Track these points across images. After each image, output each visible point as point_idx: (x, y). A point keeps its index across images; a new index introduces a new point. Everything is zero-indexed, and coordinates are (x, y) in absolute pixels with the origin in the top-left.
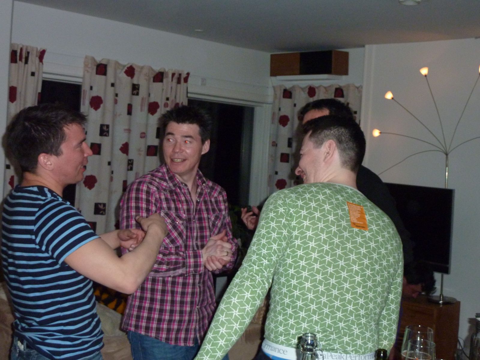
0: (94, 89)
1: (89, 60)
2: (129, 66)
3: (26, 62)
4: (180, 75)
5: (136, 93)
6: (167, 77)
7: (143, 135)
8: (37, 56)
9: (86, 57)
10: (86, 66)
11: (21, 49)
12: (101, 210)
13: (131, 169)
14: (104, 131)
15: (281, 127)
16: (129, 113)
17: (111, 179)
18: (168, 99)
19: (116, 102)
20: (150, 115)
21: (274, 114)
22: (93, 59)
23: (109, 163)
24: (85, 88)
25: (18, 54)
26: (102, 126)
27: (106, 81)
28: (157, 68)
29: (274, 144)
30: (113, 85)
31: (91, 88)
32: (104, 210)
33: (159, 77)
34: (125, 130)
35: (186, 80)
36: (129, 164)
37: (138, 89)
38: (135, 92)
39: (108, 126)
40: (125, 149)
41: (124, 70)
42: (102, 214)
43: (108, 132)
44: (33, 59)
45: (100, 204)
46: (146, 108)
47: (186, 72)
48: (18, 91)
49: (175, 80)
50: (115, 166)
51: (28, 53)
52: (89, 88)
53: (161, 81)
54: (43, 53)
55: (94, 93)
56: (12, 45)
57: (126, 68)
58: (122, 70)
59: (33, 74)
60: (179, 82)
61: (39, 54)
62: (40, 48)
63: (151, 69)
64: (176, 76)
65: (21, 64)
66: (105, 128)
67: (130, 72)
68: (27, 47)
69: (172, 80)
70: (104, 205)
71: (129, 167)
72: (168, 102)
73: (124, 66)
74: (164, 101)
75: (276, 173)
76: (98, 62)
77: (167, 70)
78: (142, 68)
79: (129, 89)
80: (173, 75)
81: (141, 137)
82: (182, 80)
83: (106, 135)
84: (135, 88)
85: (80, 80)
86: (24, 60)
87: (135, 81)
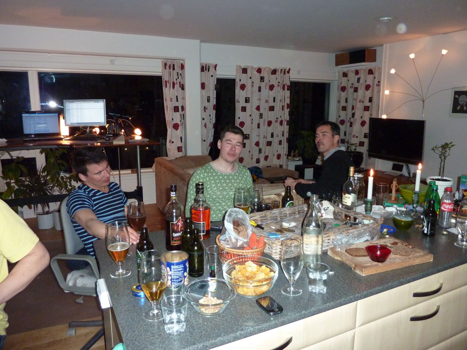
0: (242, 80)
1: (238, 67)
2: (258, 68)
3: (209, 71)
4: (285, 70)
5: (262, 81)
6: (278, 72)
7: (267, 101)
8: (213, 68)
9: (237, 66)
10: (237, 70)
11: (206, 65)
12: (247, 137)
13: (262, 118)
14: (247, 100)
15: (342, 92)
16: (260, 91)
17: (252, 123)
18: (279, 83)
19: (253, 86)
20: (270, 91)
21: (338, 86)
22: (240, 67)
23: (250, 116)
24: (237, 80)
25: (205, 68)
26: (246, 98)
27: (247, 77)
28: (273, 68)
29: (339, 102)
30: (250, 78)
31: (240, 80)
32: (249, 137)
33: (274, 72)
34: (257, 99)
35: (288, 72)
36: (260, 115)
37: (264, 79)
39: (249, 98)
40: (258, 108)
42: (248, 139)
43: (249, 101)
44: (212, 69)
45: (247, 134)
46: (268, 88)
47: (288, 68)
48: (206, 84)
49: (283, 73)
50: (253, 117)
51: (209, 67)
52: (239, 80)
53: (275, 74)
54: (216, 66)
55: (242, 83)
56: (201, 64)
58: (255, 70)
59: (212, 76)
60: (285, 74)
61: (214, 66)
62: (214, 64)
63: (269, 68)
64: (283, 71)
65: (206, 72)
66: (248, 99)
67: (259, 71)
68: (208, 64)
69: (281, 73)
70: (249, 135)
71: (261, 117)
72: (279, 84)
73: (256, 68)
74: (277, 83)
75: (340, 116)
76: (243, 68)
77: (278, 68)
78: (265, 68)
79: (259, 79)
80: (281, 70)
81: (266, 102)
82: (286, 73)
83: (248, 103)
84: (262, 79)
85: (234, 77)
86: (207, 70)
87: (262, 75)
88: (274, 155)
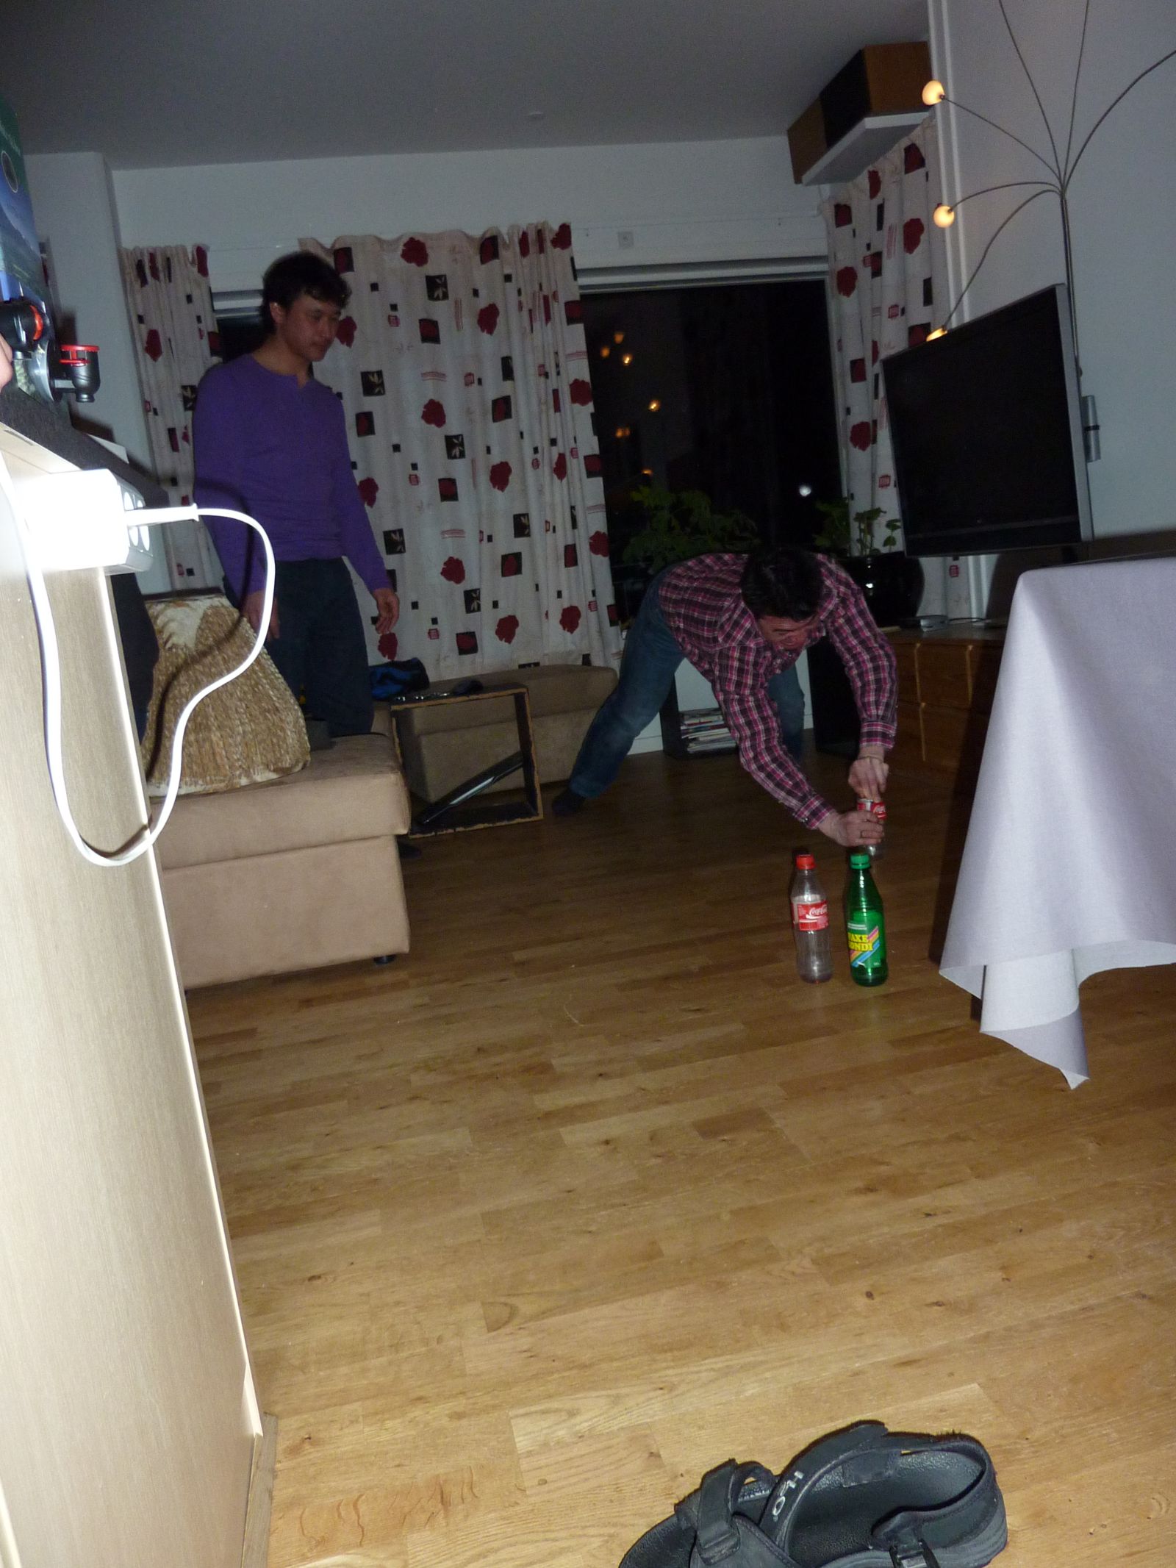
2: (405, 240)
3: (169, 278)
4: (541, 234)
5: (441, 295)
6: (507, 246)
7: (470, 379)
8: (190, 264)
11: (152, 256)
12: (394, 544)
13: (459, 455)
14: (372, 384)
16: (429, 338)
17: (414, 479)
18: (521, 293)
19: (393, 321)
20: (483, 335)
22: (317, 244)
23: (398, 448)
25: (148, 266)
26: (365, 376)
28: (477, 230)
29: (840, 346)
30: (374, 287)
32: (405, 544)
33: (489, 247)
34: (424, 375)
35: (562, 241)
36: (450, 445)
37: (445, 285)
38: (439, 292)
39: (380, 374)
40: (434, 413)
41: (400, 252)
43: (382, 385)
44: (185, 274)
46: (470, 321)
47: (556, 228)
48: (165, 335)
49: (531, 248)
50: (414, 452)
51: (168, 259)
53: (497, 256)
54: (201, 254)
57: (401, 248)
58: (394, 249)
59: (189, 299)
60: (543, 251)
61: (191, 257)
62: (189, 245)
63: (463, 234)
64: (532, 237)
65: (159, 284)
66: (372, 379)
67: (415, 251)
68: (164, 250)
69: (523, 250)
70: (402, 533)
71: (454, 452)
72: (522, 298)
73: (397, 243)
74: (512, 298)
75: (848, 411)
76: (331, 248)
77: (502, 231)
78: (440, 237)
79: (419, 289)
80: (523, 237)
81: (467, 385)
82: (551, 245)
83: (378, 394)
84: (436, 285)
86: (163, 276)
87: (431, 269)
88: (547, 614)
